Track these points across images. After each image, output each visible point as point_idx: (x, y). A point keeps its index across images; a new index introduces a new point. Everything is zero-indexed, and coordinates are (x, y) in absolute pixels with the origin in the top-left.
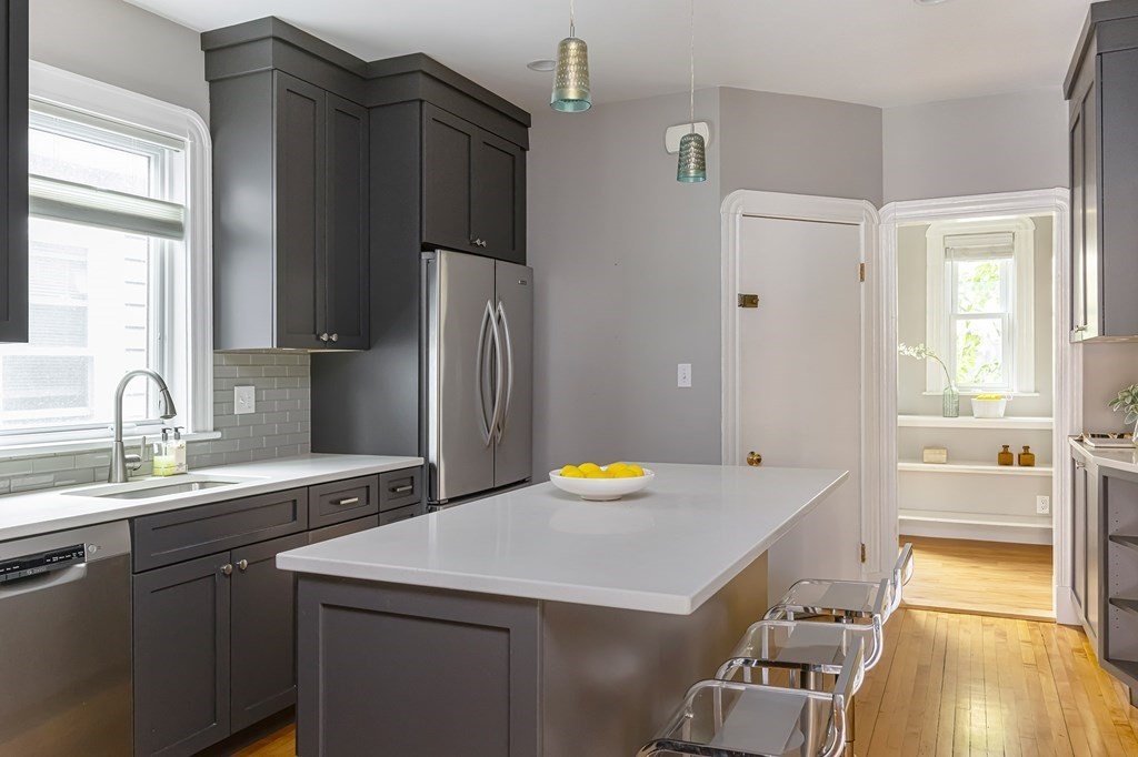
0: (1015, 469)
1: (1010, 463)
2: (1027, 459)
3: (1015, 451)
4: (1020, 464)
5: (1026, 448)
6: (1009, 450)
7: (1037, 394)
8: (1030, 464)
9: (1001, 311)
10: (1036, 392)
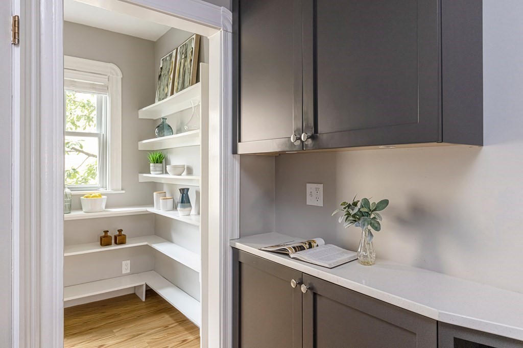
0: (114, 247)
1: (109, 244)
2: (120, 239)
3: (113, 233)
4: (116, 243)
5: (120, 231)
6: (109, 234)
7: (124, 192)
8: (123, 243)
9: (98, 132)
10: (122, 190)
